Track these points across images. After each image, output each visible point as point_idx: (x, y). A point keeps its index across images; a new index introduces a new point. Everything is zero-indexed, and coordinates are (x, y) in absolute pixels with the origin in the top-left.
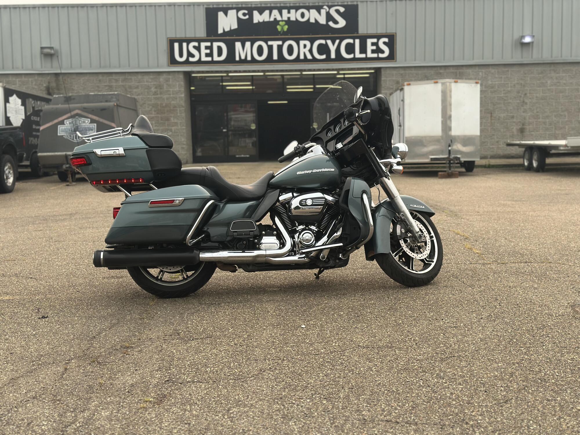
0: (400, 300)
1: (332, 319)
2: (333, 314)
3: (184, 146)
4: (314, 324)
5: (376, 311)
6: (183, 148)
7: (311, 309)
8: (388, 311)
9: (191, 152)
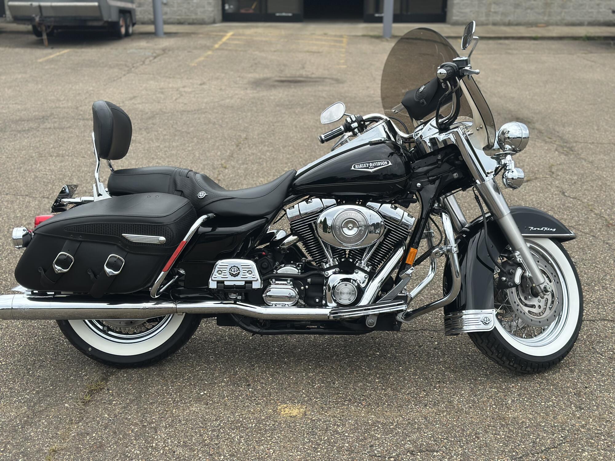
6: (209, 3)
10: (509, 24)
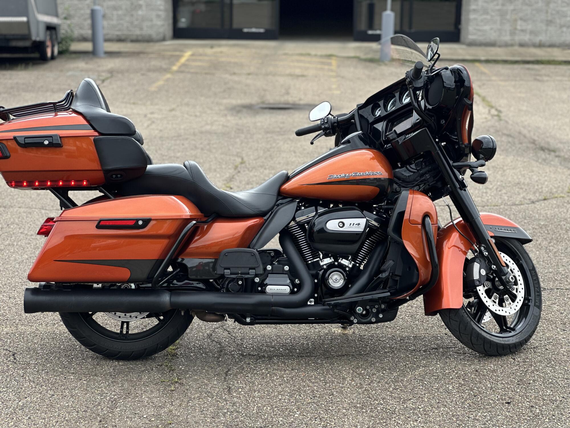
0: (531, 365)
1: (439, 400)
2: (438, 389)
3: (160, 13)
4: (414, 409)
5: (500, 386)
6: (158, 16)
7: (405, 376)
8: (518, 388)
9: (171, 21)
10: (541, 45)
